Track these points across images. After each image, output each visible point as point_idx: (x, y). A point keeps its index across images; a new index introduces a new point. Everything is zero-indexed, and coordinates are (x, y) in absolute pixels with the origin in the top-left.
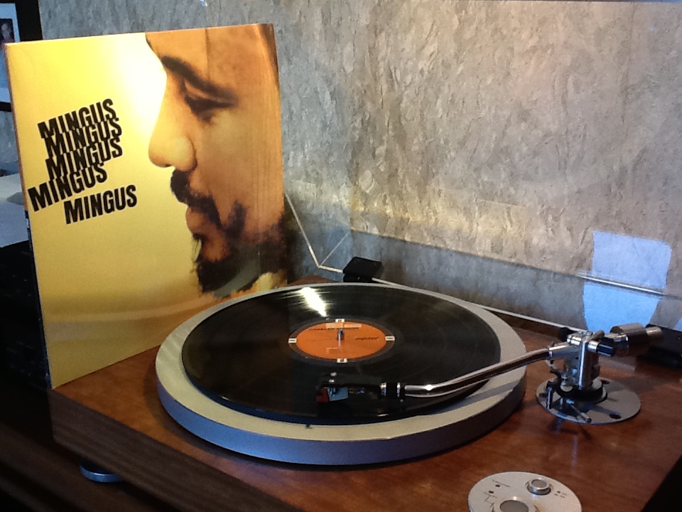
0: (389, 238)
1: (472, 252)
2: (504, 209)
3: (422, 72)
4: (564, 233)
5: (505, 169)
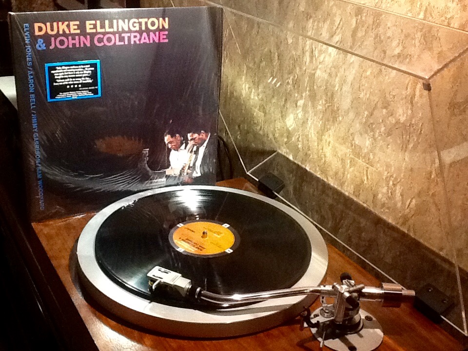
0: (298, 165)
1: (343, 191)
2: (365, 168)
4: (398, 197)
5: (369, 139)
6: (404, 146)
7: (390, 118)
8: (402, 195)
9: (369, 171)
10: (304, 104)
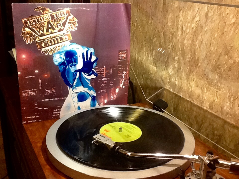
0: (176, 94)
1: (202, 107)
2: (216, 92)
3: (193, 28)
4: (236, 108)
5: (217, 74)
7: (230, 60)
9: (218, 93)
10: (178, 59)
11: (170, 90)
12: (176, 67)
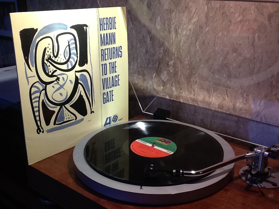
0: (174, 101)
1: (210, 108)
2: (225, 90)
4: (251, 102)
5: (226, 73)
6: (252, 71)
7: (239, 58)
8: (254, 100)
9: (228, 92)
10: (173, 63)
11: (165, 97)
12: (171, 72)
